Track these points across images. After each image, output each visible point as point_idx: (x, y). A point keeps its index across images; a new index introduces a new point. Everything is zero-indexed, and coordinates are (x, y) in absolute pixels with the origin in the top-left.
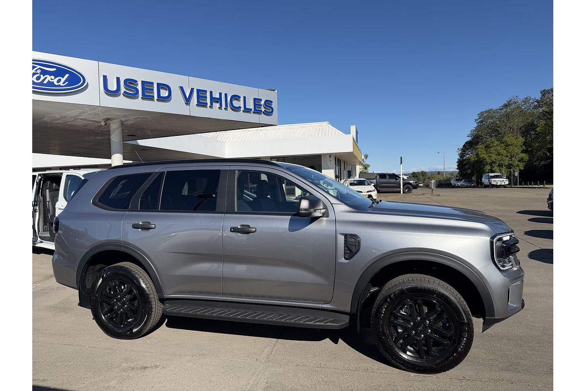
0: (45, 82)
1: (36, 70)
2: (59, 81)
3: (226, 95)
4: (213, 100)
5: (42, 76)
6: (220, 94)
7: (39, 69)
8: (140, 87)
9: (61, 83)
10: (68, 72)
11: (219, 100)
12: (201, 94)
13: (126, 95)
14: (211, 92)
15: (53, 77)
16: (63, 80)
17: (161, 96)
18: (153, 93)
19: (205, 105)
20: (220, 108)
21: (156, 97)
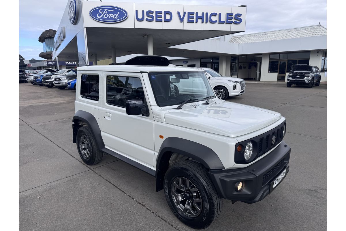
0: (109, 18)
1: (105, 12)
2: (115, 16)
3: (207, 14)
4: (198, 18)
5: (108, 14)
6: (203, 13)
7: (107, 11)
8: (154, 15)
9: (116, 18)
10: (119, 11)
11: (202, 18)
12: (191, 14)
13: (147, 20)
14: (197, 13)
15: (112, 15)
16: (117, 15)
17: (166, 19)
18: (162, 17)
19: (193, 22)
20: (203, 22)
21: (163, 20)
